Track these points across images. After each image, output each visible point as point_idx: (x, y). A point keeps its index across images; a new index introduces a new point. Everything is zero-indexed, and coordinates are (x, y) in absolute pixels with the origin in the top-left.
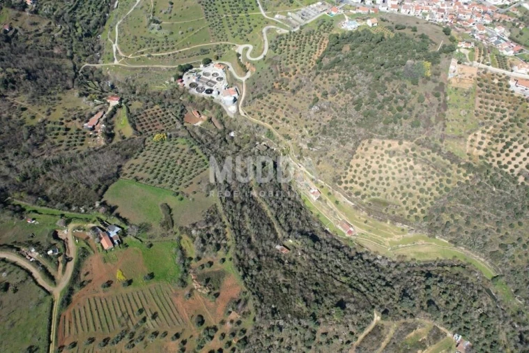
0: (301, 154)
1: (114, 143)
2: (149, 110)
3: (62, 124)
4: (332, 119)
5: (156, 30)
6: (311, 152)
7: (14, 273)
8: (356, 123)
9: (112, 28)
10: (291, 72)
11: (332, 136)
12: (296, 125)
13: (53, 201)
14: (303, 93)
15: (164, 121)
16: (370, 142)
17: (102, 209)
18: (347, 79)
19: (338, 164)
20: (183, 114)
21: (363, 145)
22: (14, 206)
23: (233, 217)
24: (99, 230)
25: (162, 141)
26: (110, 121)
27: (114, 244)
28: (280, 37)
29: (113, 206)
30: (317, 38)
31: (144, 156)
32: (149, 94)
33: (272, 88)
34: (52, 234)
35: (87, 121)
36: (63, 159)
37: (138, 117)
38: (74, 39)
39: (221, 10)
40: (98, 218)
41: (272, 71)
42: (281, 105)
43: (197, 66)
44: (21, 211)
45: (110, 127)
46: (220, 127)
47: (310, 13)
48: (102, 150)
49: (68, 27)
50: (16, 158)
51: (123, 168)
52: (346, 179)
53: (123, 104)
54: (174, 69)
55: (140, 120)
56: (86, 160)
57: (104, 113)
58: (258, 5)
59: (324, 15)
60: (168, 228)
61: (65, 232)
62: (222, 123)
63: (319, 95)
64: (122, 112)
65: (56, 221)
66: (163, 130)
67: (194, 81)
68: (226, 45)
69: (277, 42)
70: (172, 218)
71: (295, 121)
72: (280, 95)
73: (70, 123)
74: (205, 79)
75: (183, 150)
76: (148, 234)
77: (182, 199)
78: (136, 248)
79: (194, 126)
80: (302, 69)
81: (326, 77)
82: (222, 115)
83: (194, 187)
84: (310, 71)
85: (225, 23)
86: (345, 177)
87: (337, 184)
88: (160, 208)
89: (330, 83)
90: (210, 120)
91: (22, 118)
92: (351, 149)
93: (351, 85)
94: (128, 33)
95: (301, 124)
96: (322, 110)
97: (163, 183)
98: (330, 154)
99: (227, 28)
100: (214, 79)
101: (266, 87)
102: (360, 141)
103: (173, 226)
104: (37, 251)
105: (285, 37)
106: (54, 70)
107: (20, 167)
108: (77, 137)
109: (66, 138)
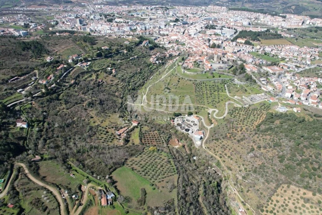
0: (237, 182)
1: (128, 145)
2: (152, 132)
3: (106, 129)
4: (262, 164)
5: (167, 93)
6: (244, 183)
7: (52, 202)
8: (279, 171)
9: (146, 88)
10: (239, 130)
11: (261, 175)
12: (236, 162)
13: (86, 168)
14: (245, 143)
15: (157, 140)
16: (288, 187)
17: (109, 181)
18: (276, 141)
19: (262, 196)
20: (169, 139)
21: (283, 187)
22: (68, 164)
23: (182, 211)
24: (103, 192)
25: (154, 151)
26: (129, 133)
27: (108, 204)
28: (236, 109)
29: (115, 180)
30: (259, 113)
31: (141, 157)
32: (154, 124)
33: (225, 136)
34: (79, 186)
35: (118, 131)
36: (99, 147)
37: (145, 135)
38: (127, 90)
39: (204, 89)
40: (105, 185)
41: (227, 126)
42: (229, 147)
43: (184, 115)
44: (69, 168)
45: (128, 136)
46: (189, 152)
47: (256, 98)
48: (120, 148)
49: (126, 84)
50: (79, 140)
51: (128, 161)
52: (267, 209)
53: (139, 126)
54: (171, 114)
55: (145, 137)
56: (110, 151)
57: (128, 128)
58: (226, 90)
59: (265, 101)
60: (141, 205)
61: (86, 187)
62: (191, 150)
63: (255, 147)
64: (137, 130)
65: (83, 180)
66: (155, 145)
67: (180, 122)
68: (203, 107)
69: (233, 111)
70: (145, 199)
71: (237, 160)
72: (230, 142)
73: (110, 129)
74: (187, 123)
75: (164, 159)
76: (129, 204)
77: (154, 189)
78: (118, 211)
79: (173, 148)
80: (246, 129)
81: (261, 137)
82: (191, 145)
83: (163, 184)
84: (251, 131)
85: (205, 95)
86: (266, 207)
87: (260, 211)
88: (140, 190)
89: (263, 141)
90: (184, 146)
91: (89, 121)
92: (273, 188)
93: (277, 145)
94: (153, 92)
95: (240, 162)
96: (256, 156)
97: (147, 176)
98: (257, 187)
99: (205, 99)
100: (192, 124)
101: (222, 135)
102: (281, 184)
103: (144, 204)
104: (68, 193)
105: (239, 109)
106: (112, 102)
107: (79, 145)
108: (110, 137)
109: (105, 137)
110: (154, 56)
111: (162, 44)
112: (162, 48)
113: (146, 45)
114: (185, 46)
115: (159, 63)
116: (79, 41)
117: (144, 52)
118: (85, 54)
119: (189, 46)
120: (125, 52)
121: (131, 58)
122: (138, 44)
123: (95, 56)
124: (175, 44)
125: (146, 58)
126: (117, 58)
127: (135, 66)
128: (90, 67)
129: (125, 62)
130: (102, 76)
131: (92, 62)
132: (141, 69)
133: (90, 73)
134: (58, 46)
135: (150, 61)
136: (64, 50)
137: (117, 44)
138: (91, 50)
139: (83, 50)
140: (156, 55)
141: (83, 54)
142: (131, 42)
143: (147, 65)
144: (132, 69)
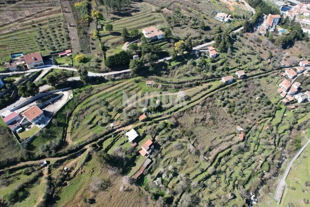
110: (289, 73)
113: (272, 30)
115: (305, 100)
117: (265, 55)
118: (76, 51)
120: (212, 52)
121: (224, 80)
122: (250, 27)
123: (103, 66)
125: (269, 78)
126: (179, 78)
127: (230, 112)
128: (53, 129)
129: (199, 95)
130: (82, 189)
131: (81, 92)
132: (248, 128)
133: (29, 168)
134: (13, 7)
135: (279, 94)
136: (19, 28)
137: (195, 20)
138: (106, 35)
139: (78, 34)
140: (296, 68)
141: (69, 51)
142: (234, 14)
143: (271, 109)
144: (218, 128)
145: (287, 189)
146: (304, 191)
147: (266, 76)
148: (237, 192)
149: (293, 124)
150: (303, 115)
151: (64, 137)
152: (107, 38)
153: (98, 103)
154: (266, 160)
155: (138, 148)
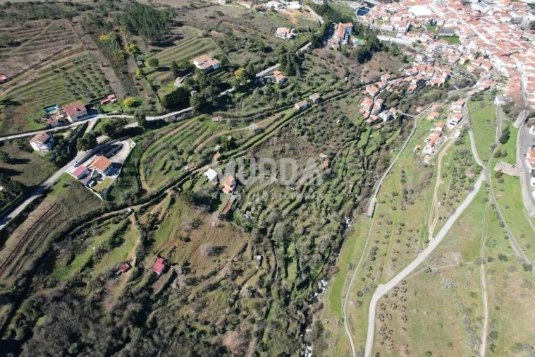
110: (370, 90)
111: (386, 33)
112: (395, 55)
113: (344, 42)
114: (461, 48)
115: (391, 118)
116: (110, 27)
117: (341, 73)
118: (121, 95)
119: (472, 45)
120: (279, 77)
121: (297, 107)
122: (319, 42)
123: (159, 107)
124: (427, 37)
125: (348, 98)
126: (247, 110)
127: (310, 140)
128: (127, 178)
129: (274, 126)
130: (174, 231)
131: (142, 139)
132: (332, 154)
133: (116, 218)
134: (21, 51)
135: (362, 115)
136: (38, 76)
137: (252, 41)
138: (151, 73)
139: (118, 75)
140: (377, 83)
141: (113, 96)
142: (297, 28)
143: (354, 131)
144: (299, 158)
145: (378, 205)
146: (392, 202)
147: (345, 97)
148: (330, 217)
149: (381, 144)
150: (391, 134)
151: (140, 185)
152: (153, 75)
153: (164, 148)
154: (356, 184)
155: (220, 186)
